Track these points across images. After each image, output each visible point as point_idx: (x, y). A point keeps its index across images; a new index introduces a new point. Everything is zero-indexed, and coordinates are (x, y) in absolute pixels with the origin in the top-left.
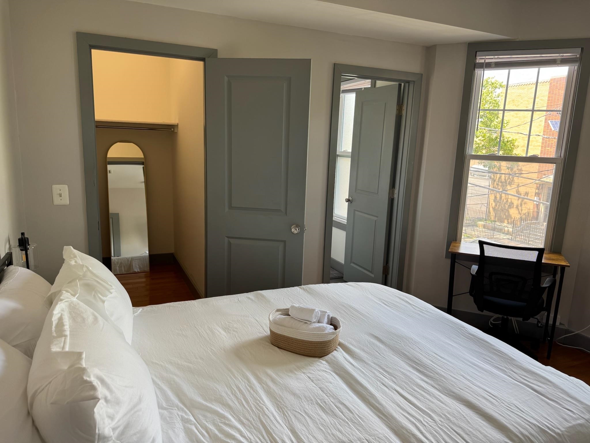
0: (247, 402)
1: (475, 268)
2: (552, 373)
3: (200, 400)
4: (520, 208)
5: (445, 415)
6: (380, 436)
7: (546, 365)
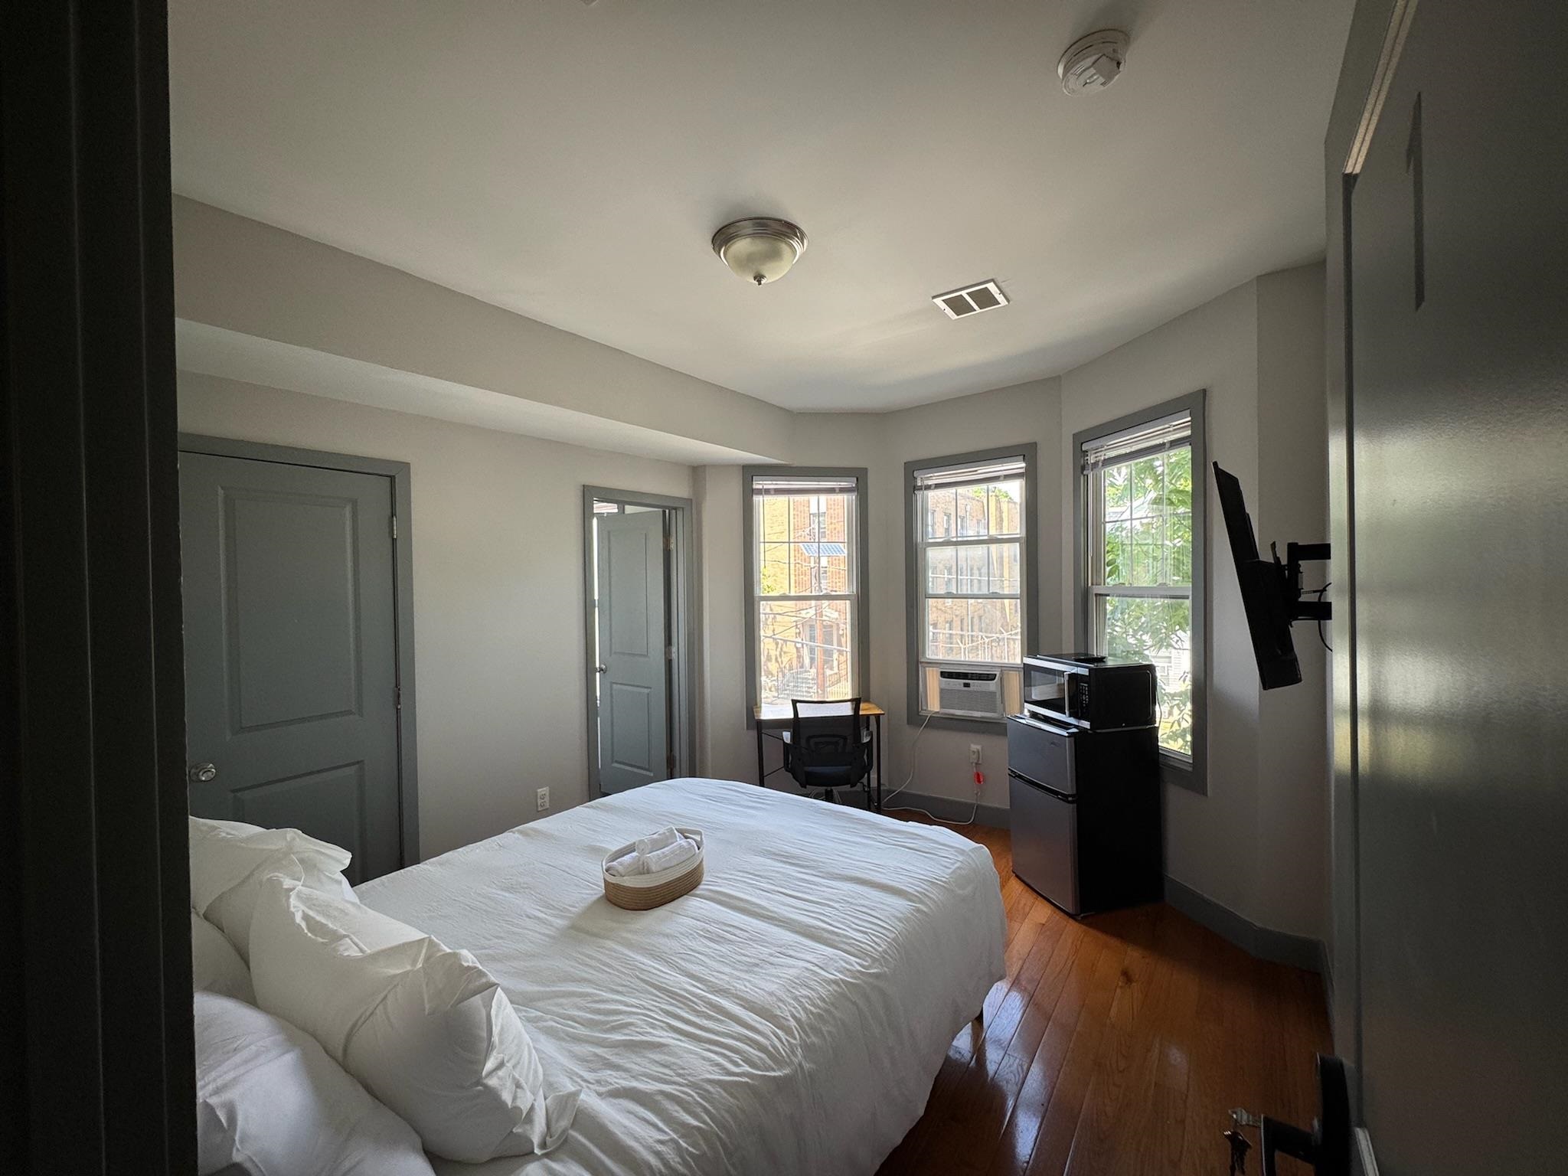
0: (610, 966)
1: (787, 736)
2: (914, 827)
3: (536, 988)
4: (779, 660)
5: (842, 899)
6: (791, 943)
7: (907, 821)
